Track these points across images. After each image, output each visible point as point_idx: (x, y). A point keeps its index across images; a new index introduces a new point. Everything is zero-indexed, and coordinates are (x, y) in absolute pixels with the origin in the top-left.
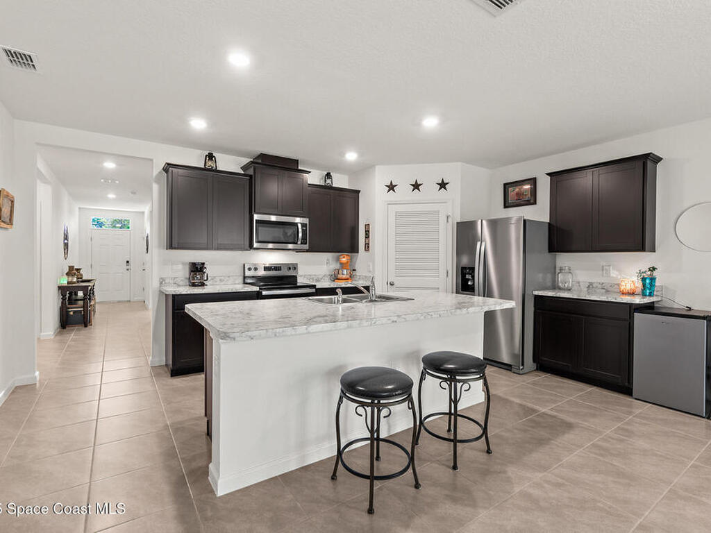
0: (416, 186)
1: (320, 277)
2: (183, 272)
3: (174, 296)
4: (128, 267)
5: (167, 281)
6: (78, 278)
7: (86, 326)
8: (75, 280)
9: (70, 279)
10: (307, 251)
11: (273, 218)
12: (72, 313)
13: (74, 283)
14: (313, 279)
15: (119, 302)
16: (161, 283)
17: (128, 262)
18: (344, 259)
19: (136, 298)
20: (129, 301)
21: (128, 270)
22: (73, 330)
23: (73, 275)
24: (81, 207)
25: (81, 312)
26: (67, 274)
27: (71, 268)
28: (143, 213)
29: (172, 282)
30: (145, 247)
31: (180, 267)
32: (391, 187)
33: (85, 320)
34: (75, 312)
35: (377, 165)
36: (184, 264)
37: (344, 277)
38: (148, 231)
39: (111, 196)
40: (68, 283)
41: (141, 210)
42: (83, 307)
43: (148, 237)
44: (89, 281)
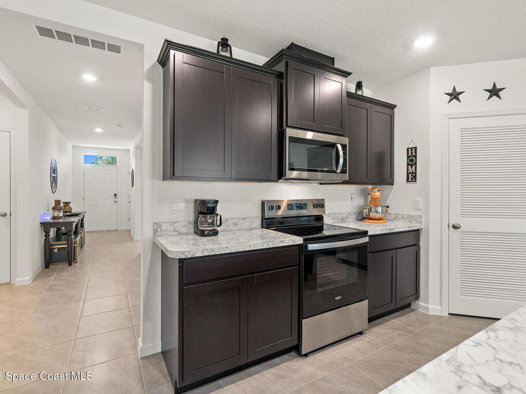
0: (494, 92)
1: (345, 215)
2: (185, 214)
3: (181, 261)
4: (116, 200)
5: (164, 227)
6: (65, 212)
7: (70, 264)
8: (61, 214)
9: (56, 214)
10: (344, 183)
11: (310, 135)
12: (56, 251)
13: (60, 218)
14: (337, 218)
15: (108, 231)
16: (155, 231)
17: (115, 195)
18: (377, 194)
19: (122, 228)
20: (117, 230)
21: (115, 202)
22: (56, 270)
23: (59, 210)
24: (74, 144)
25: (65, 248)
26: (53, 209)
27: (58, 202)
28: (129, 150)
29: (171, 228)
30: (131, 182)
31: (182, 205)
32: (455, 95)
33: (70, 258)
34: (59, 249)
35: (432, 66)
36: (186, 201)
37: (378, 216)
38: (133, 166)
39: (99, 130)
40: (54, 218)
41: (128, 148)
42: (68, 244)
43: (133, 171)
44: (76, 215)
